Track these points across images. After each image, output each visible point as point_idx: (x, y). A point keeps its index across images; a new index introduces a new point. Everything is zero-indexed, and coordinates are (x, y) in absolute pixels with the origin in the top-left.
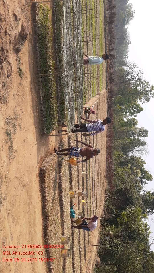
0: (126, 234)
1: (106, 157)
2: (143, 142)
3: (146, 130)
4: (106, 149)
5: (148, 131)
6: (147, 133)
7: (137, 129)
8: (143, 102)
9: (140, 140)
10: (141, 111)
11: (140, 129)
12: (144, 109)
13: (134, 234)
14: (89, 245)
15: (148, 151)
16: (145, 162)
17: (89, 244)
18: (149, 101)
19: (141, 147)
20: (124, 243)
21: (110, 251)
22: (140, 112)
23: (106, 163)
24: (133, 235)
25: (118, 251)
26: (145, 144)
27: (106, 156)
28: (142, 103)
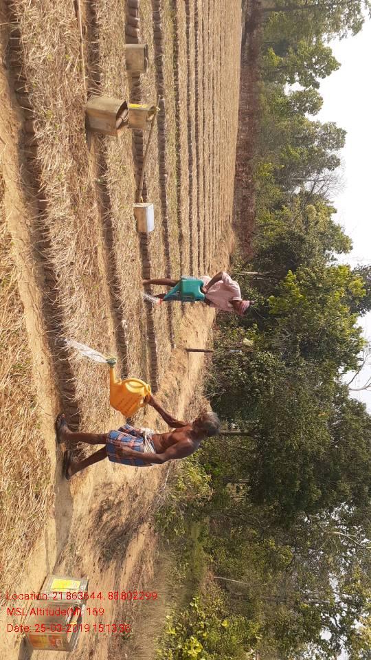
0: (295, 342)
1: (236, 172)
2: (333, 158)
3: (341, 129)
4: (238, 148)
5: (345, 132)
6: (343, 137)
7: (317, 127)
8: (343, 36)
9: (323, 154)
10: (333, 71)
11: (325, 127)
12: (340, 65)
13: (319, 342)
14: (172, 345)
15: (342, 181)
16: (335, 207)
17: (171, 341)
18: (360, 32)
19: (326, 171)
20: (287, 365)
21: (243, 386)
22: (329, 74)
23: (236, 188)
24: (316, 344)
25: (268, 387)
26: (338, 163)
27: (236, 169)
28: (341, 39)
